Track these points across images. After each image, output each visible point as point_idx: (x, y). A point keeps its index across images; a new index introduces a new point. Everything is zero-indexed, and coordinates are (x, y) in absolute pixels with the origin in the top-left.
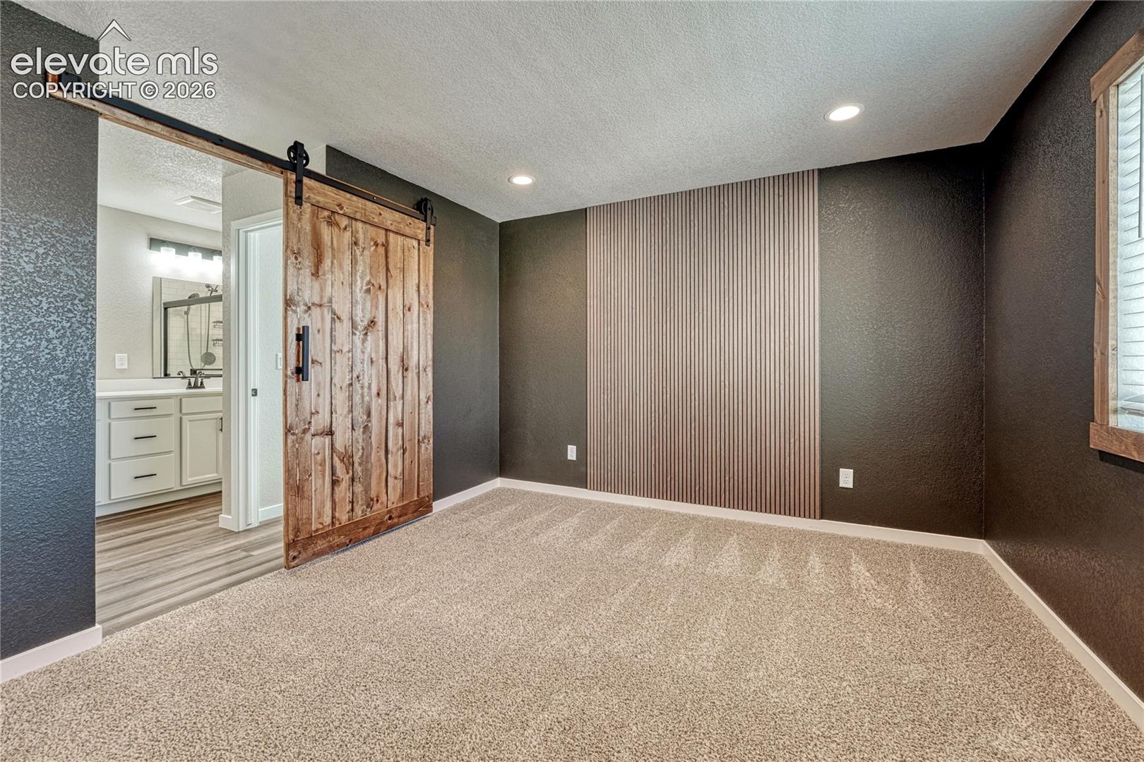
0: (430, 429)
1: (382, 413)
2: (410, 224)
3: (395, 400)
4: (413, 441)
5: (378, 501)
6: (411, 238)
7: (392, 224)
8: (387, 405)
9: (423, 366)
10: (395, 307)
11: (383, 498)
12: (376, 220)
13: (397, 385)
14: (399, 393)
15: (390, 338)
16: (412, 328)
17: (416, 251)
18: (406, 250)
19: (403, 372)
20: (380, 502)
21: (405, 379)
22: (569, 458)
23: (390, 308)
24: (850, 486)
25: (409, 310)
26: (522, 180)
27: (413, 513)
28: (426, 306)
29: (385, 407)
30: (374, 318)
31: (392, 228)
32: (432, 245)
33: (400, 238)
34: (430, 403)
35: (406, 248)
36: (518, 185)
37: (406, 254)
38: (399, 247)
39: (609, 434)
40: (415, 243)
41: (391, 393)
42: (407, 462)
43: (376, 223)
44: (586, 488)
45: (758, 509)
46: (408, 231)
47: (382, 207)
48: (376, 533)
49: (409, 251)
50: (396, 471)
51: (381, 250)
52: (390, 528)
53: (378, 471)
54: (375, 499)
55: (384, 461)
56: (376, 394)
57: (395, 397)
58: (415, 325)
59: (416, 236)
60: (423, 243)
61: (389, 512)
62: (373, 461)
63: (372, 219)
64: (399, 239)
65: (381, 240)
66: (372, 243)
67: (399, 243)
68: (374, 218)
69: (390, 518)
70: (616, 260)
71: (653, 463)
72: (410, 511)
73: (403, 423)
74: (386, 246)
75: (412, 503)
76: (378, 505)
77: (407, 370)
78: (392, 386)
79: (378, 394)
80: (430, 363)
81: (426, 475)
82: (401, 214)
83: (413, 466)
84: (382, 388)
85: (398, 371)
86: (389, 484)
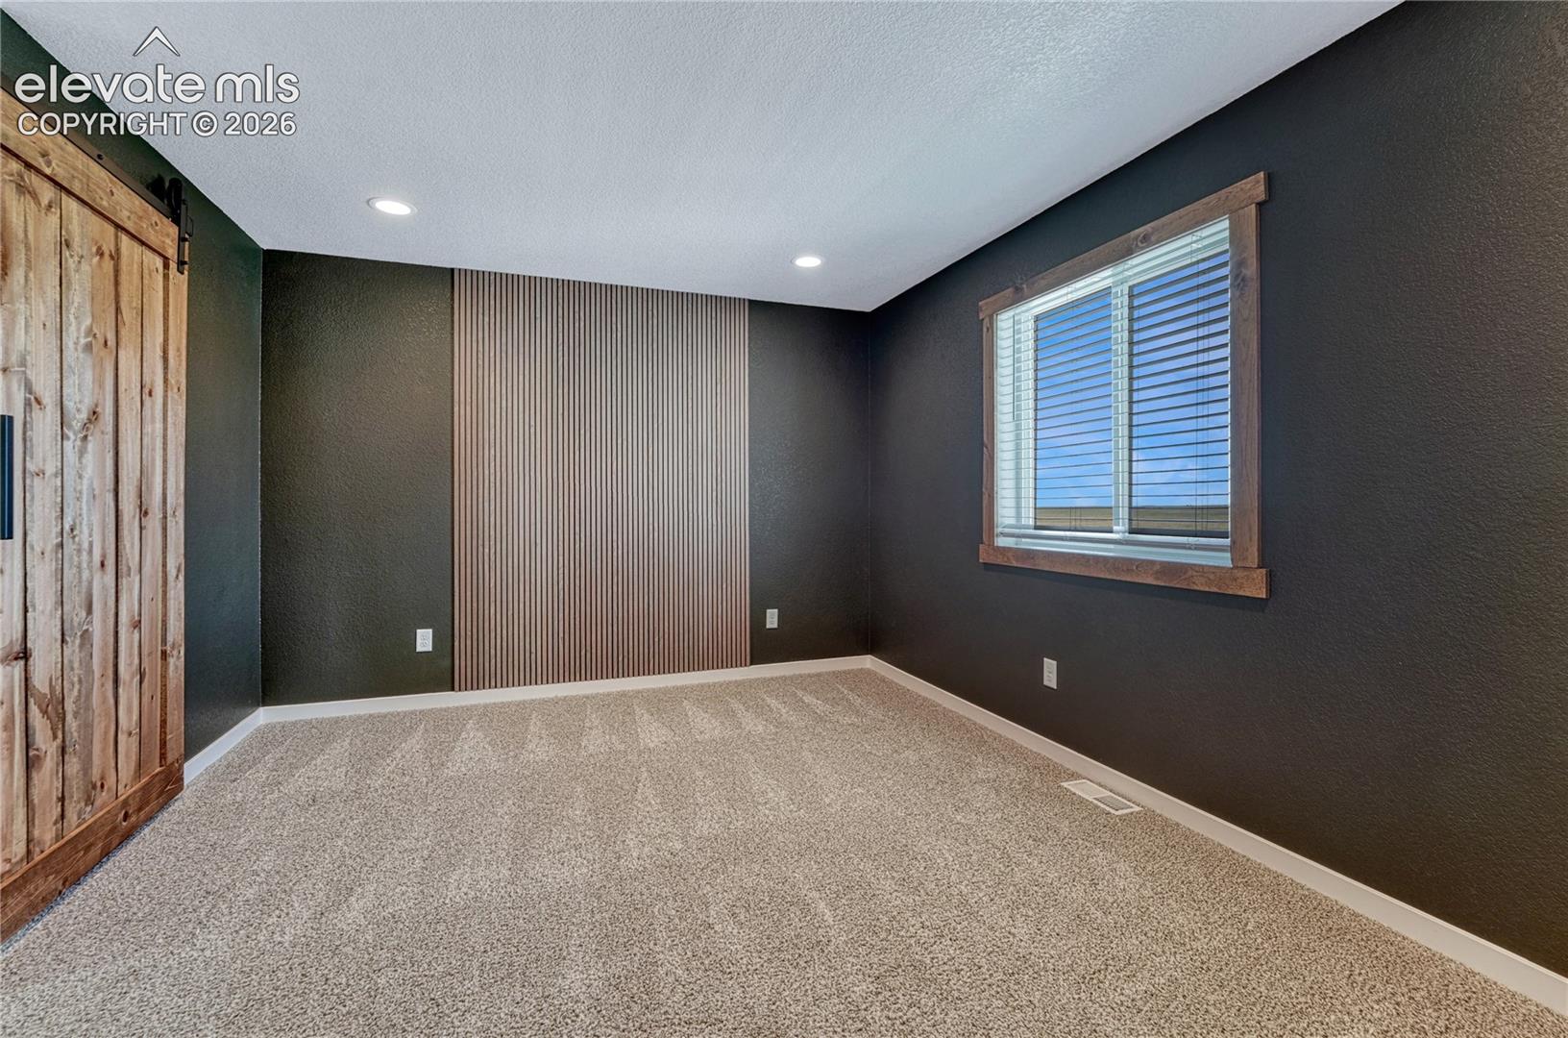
0: (180, 628)
1: (108, 604)
2: (156, 224)
3: (129, 575)
4: (154, 656)
5: (102, 786)
6: (154, 250)
7: (129, 218)
8: (117, 586)
9: (172, 504)
10: (130, 387)
11: (111, 781)
12: (105, 203)
13: (133, 544)
14: (134, 563)
15: (122, 448)
16: (153, 431)
17: (160, 278)
18: (146, 276)
19: (141, 519)
20: (106, 787)
21: (144, 532)
22: (419, 648)
23: (122, 389)
24: (775, 626)
25: (150, 394)
26: (392, 207)
27: (158, 798)
28: (176, 390)
29: (113, 591)
30: (96, 406)
31: (129, 225)
32: (186, 273)
33: (137, 248)
34: (181, 578)
35: (146, 271)
36: (380, 211)
37: (145, 281)
38: (135, 266)
39: (493, 605)
40: (159, 262)
41: (124, 562)
42: (146, 699)
43: (105, 209)
44: (453, 689)
45: (691, 668)
46: (152, 238)
47: (115, 179)
48: (107, 853)
49: (150, 275)
50: (130, 720)
51: (108, 265)
52: (128, 836)
53: (103, 725)
54: (99, 784)
55: (112, 701)
56: (99, 564)
57: (129, 569)
58: (159, 425)
59: (164, 248)
60: (173, 266)
61: (125, 803)
62: (95, 707)
63: (98, 199)
64: (136, 250)
65: (108, 247)
66: (94, 249)
67: (136, 257)
68: (101, 198)
69: (126, 817)
70: (504, 355)
71: (561, 635)
72: (154, 795)
73: (140, 621)
74: (116, 257)
75: (157, 779)
76: (104, 794)
77: (146, 513)
78: (125, 546)
79: (103, 565)
80: (182, 500)
81: (176, 717)
82: (143, 201)
83: (154, 704)
84: (108, 551)
85: (134, 517)
86: (120, 749)
